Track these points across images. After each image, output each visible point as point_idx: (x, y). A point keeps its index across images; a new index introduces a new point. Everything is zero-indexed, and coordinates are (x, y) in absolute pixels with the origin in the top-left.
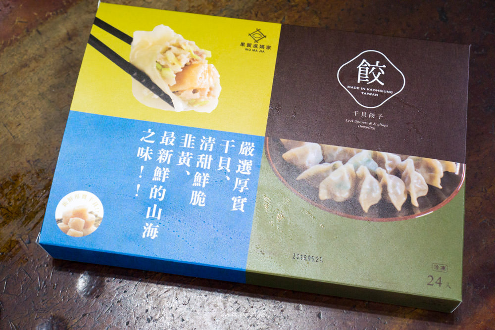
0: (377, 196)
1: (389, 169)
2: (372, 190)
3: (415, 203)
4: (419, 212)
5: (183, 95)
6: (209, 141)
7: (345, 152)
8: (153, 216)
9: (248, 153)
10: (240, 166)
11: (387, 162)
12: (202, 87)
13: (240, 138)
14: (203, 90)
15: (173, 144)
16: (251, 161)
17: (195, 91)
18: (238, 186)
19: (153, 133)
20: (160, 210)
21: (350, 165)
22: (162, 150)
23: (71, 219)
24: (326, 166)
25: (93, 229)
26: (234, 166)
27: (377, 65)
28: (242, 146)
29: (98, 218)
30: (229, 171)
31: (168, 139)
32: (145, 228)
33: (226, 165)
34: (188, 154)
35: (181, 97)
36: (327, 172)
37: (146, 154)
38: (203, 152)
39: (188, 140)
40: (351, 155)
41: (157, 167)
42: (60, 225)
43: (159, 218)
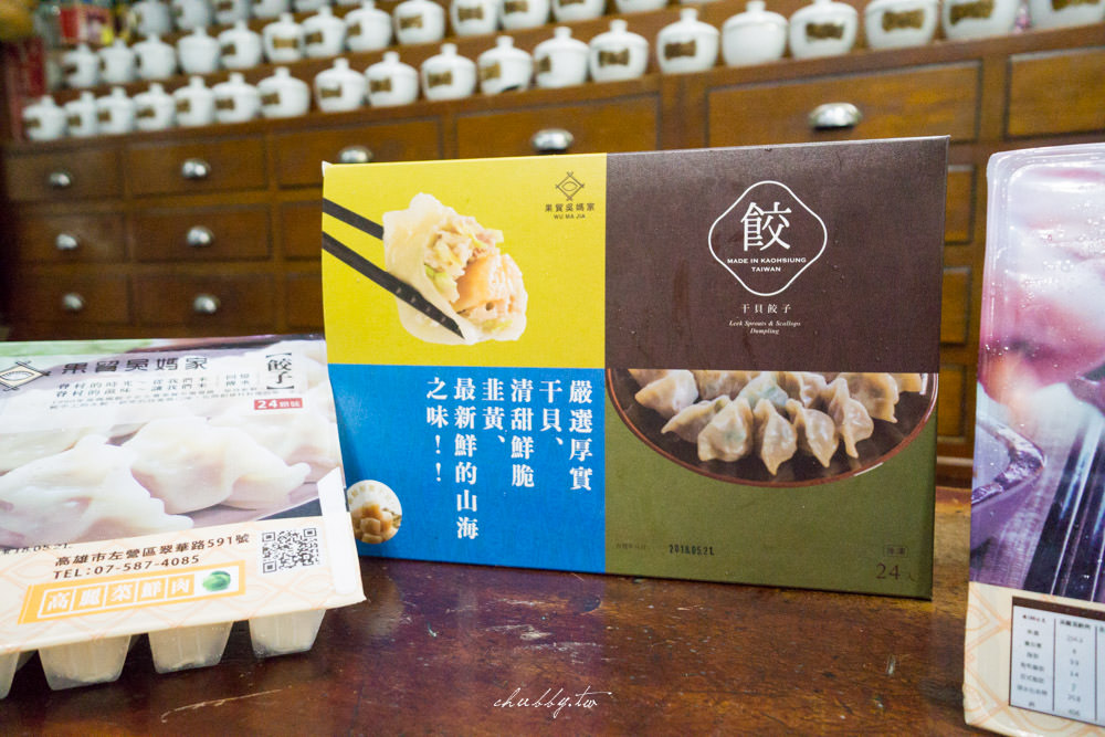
0: (789, 446)
1: (807, 400)
2: (781, 438)
3: (853, 452)
4: (859, 466)
5: (472, 315)
6: (524, 387)
7: (733, 379)
8: (467, 506)
9: (583, 398)
10: (574, 420)
11: (804, 388)
12: (499, 297)
13: (567, 376)
14: (500, 302)
15: (473, 398)
16: (589, 411)
17: (489, 307)
18: (576, 452)
19: (442, 384)
20: (474, 497)
21: (743, 400)
22: (460, 407)
23: (362, 521)
24: (705, 406)
25: (393, 531)
26: (566, 422)
27: (776, 211)
28: (572, 388)
29: (396, 517)
30: (559, 429)
31: (465, 390)
32: (459, 524)
33: (553, 422)
34: (497, 409)
35: (471, 320)
36: (707, 415)
37: (440, 417)
38: (517, 405)
39: (493, 388)
40: (743, 383)
41: (458, 436)
43: (474, 509)
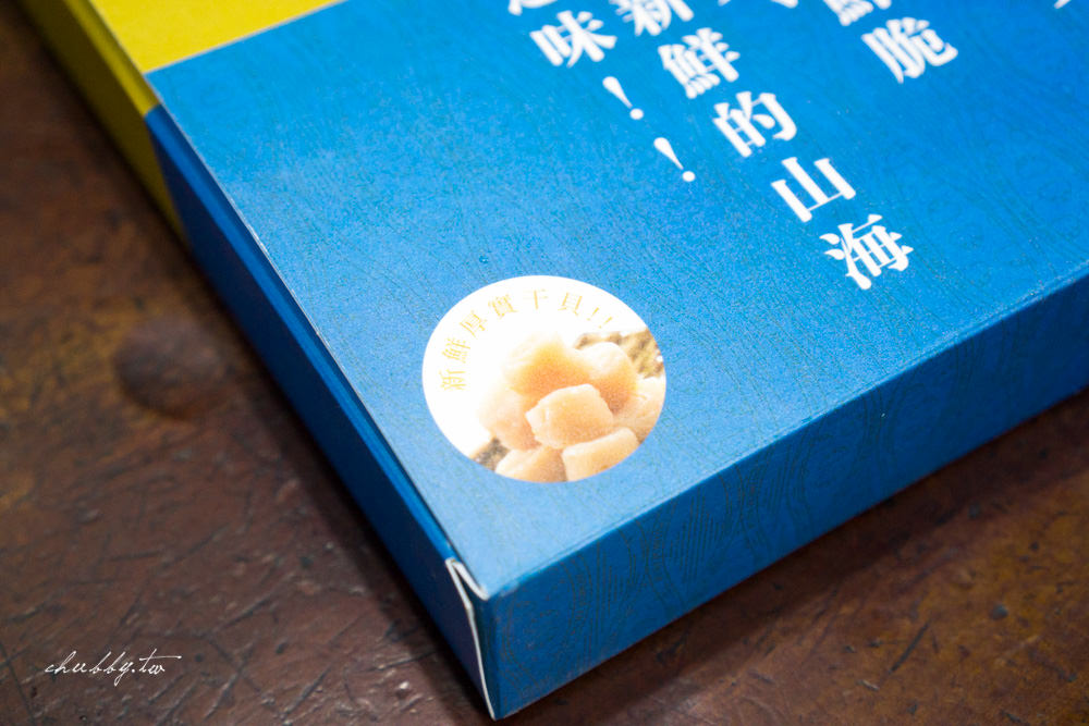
20: (824, 165)
23: (532, 416)
25: (651, 390)
29: (632, 343)
32: (836, 254)
37: (582, 39)
41: (664, 50)
42: (506, 467)
43: (847, 192)
